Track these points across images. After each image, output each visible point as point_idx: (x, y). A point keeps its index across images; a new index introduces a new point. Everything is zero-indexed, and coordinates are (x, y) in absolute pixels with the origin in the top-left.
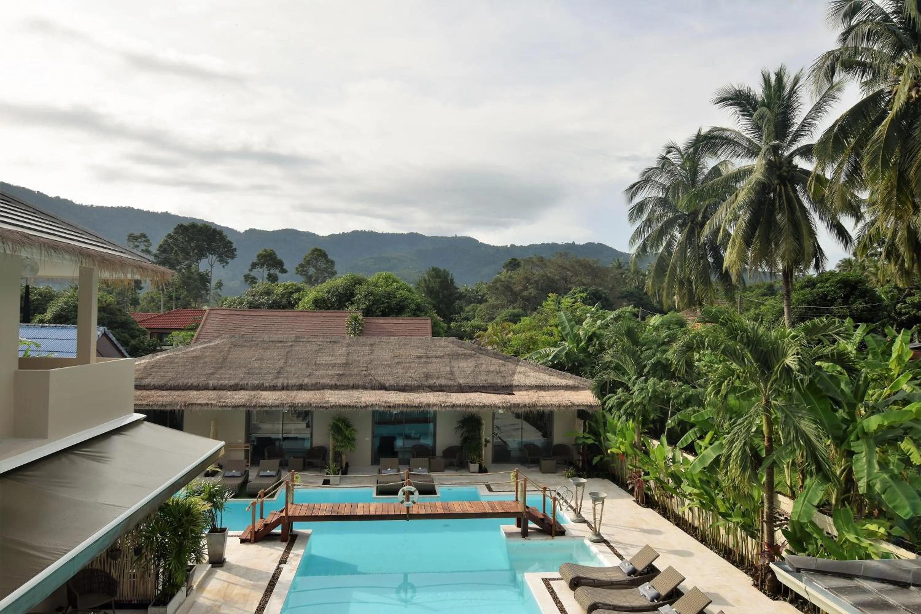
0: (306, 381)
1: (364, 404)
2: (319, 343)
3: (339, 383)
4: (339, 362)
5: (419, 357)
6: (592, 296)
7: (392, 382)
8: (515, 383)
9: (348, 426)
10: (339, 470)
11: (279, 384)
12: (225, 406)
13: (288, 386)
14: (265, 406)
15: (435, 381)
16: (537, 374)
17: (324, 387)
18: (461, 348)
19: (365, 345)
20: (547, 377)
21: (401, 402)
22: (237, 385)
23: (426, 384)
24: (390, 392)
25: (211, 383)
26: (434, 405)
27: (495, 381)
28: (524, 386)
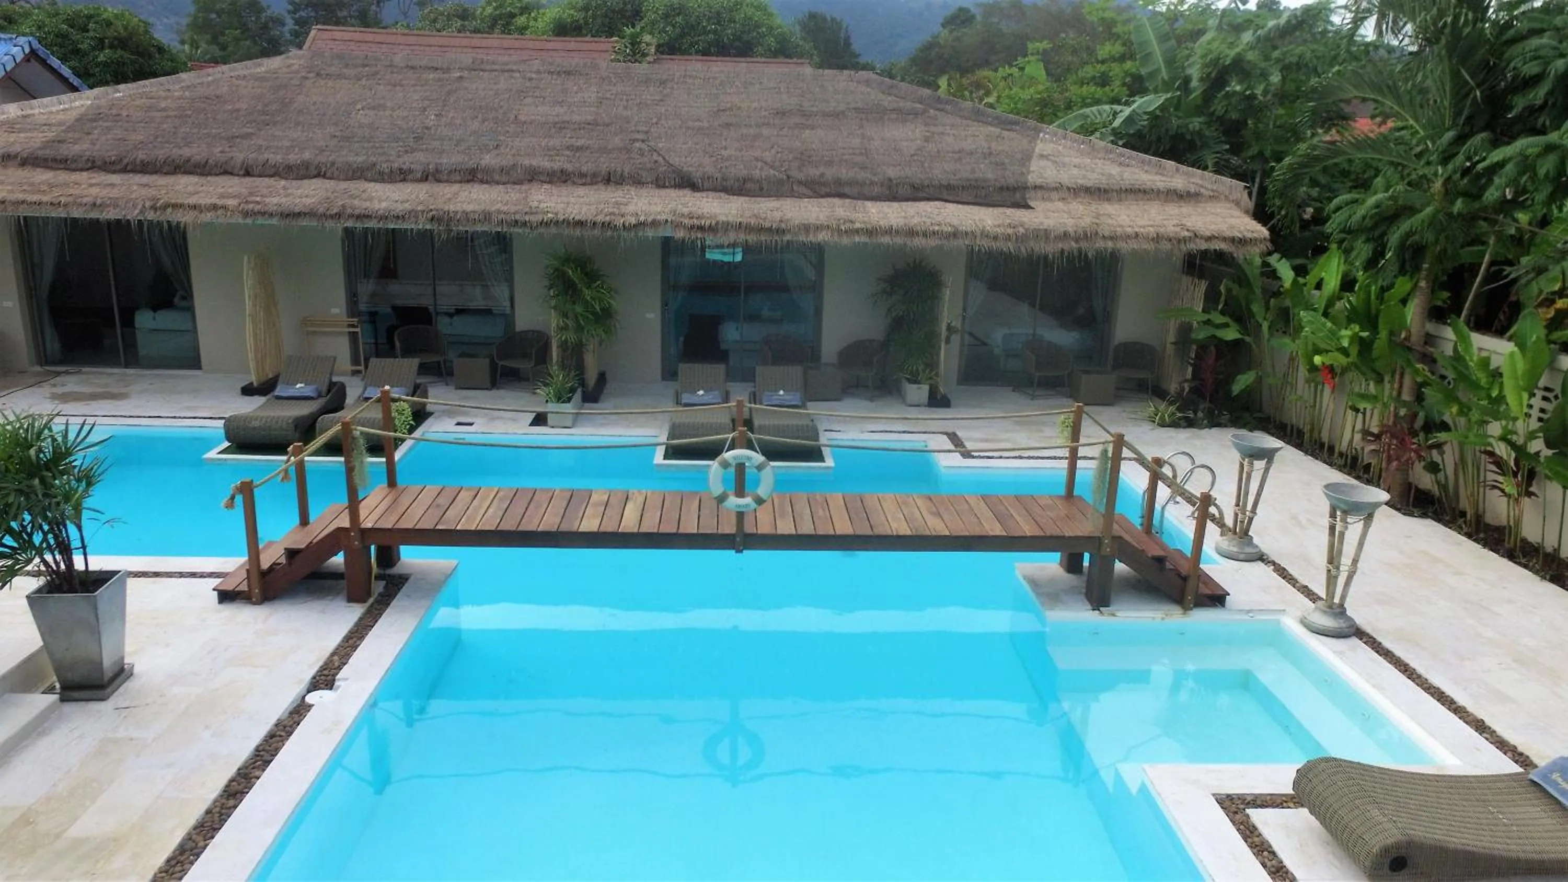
0: (488, 160)
1: (633, 221)
2: (529, 75)
3: (569, 167)
4: (576, 118)
5: (781, 113)
7: (710, 170)
8: (1032, 179)
9: (591, 276)
10: (573, 390)
11: (418, 167)
12: (263, 214)
13: (437, 171)
14: (368, 217)
15: (822, 169)
16: (1087, 159)
17: (533, 176)
18: (890, 94)
19: (647, 81)
20: (1115, 170)
21: (731, 219)
22: (306, 165)
23: (801, 176)
24: (704, 194)
25: (239, 156)
26: (818, 228)
27: (978, 175)
28: (1056, 189)
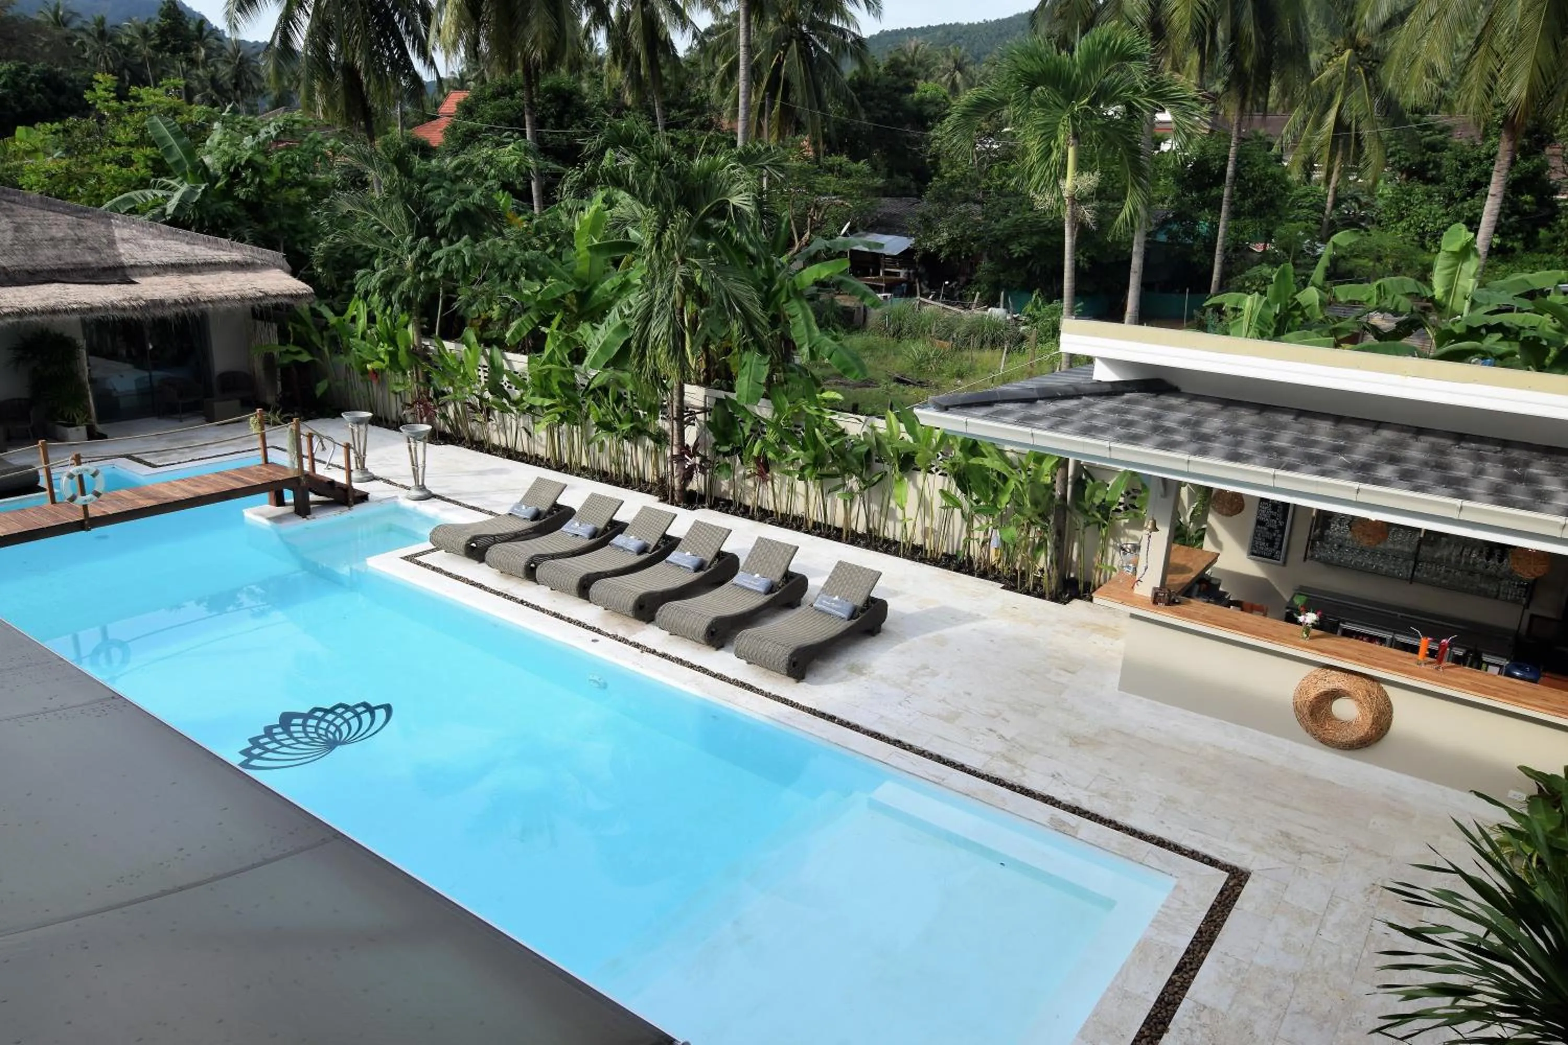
6: (42, 85)
8: (125, 260)
16: (160, 242)
20: (186, 248)
27: (80, 259)
28: (149, 267)
